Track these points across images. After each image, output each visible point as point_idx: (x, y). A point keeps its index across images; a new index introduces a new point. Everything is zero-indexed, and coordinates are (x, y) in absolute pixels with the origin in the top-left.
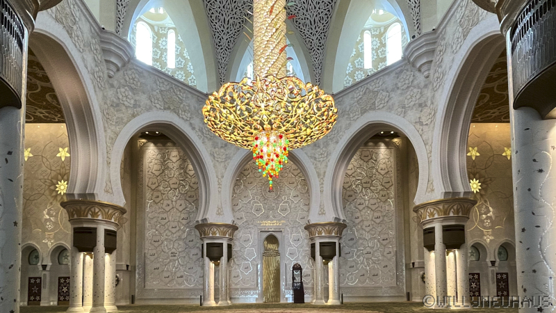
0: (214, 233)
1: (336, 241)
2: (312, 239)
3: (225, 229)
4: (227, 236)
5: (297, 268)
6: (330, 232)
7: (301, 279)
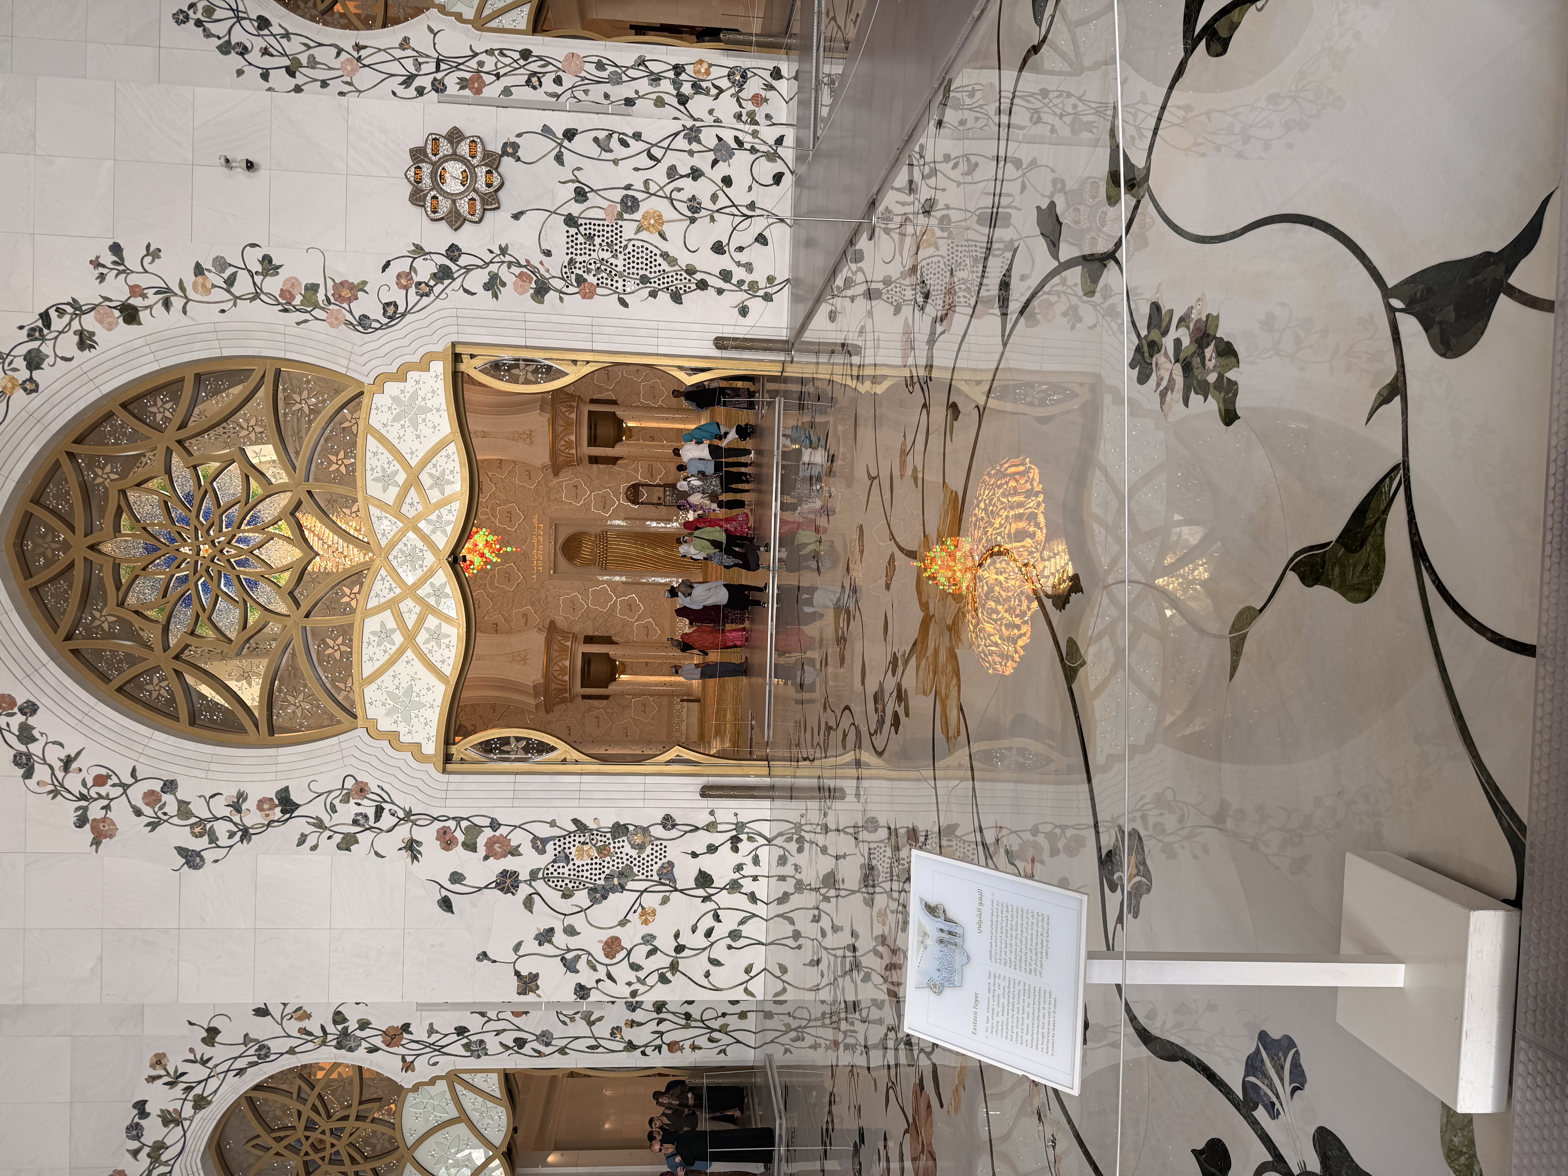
0: (563, 671)
1: (586, 409)
2: (580, 461)
3: (556, 648)
4: (569, 644)
5: (634, 493)
6: (568, 424)
7: (658, 485)
